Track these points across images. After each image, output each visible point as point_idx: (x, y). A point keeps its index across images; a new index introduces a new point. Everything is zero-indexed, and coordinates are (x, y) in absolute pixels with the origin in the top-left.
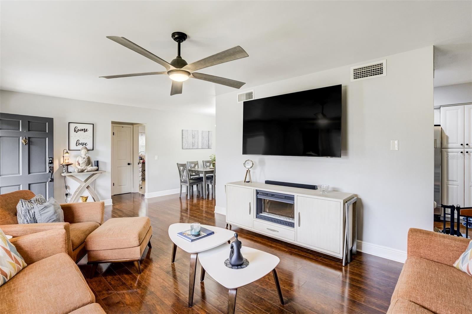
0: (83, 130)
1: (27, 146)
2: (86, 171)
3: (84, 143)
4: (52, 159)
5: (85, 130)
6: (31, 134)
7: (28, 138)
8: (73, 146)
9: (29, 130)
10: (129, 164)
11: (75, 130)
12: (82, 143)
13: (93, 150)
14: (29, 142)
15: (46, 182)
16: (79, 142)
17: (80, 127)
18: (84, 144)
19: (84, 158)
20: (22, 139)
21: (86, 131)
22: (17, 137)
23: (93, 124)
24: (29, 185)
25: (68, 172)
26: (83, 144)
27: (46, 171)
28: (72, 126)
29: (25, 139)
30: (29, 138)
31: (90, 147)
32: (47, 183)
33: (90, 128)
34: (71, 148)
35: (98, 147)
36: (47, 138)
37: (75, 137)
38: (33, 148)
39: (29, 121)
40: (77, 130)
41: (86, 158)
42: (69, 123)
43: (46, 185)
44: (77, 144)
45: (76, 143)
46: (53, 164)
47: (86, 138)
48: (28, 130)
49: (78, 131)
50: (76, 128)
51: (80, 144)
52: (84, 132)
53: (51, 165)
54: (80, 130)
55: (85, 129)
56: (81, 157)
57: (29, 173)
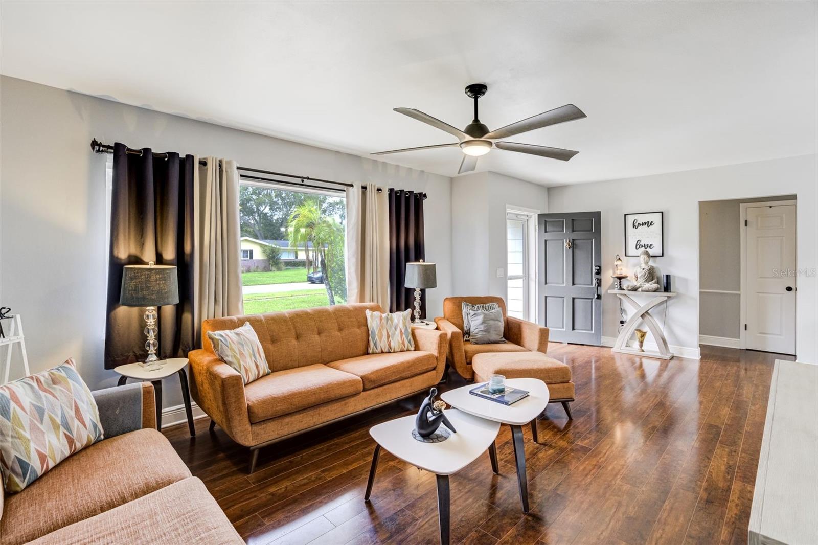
0: (645, 223)
1: (571, 250)
2: (640, 289)
3: (647, 245)
4: (598, 268)
5: (649, 224)
6: (574, 236)
7: (571, 241)
8: (632, 250)
9: (573, 231)
10: (789, 289)
11: (633, 224)
12: (645, 245)
13: (663, 256)
14: (573, 246)
15: (592, 299)
16: (641, 244)
17: (642, 219)
18: (648, 247)
19: (643, 269)
20: (566, 242)
21: (651, 225)
22: (561, 240)
23: (662, 213)
24: (573, 299)
25: (621, 289)
26: (646, 247)
27: (592, 284)
28: (630, 219)
29: (569, 241)
30: (573, 240)
31: (656, 250)
32: (594, 299)
33: (656, 219)
34: (630, 253)
35: (670, 251)
36: (594, 240)
37: (634, 235)
38: (577, 252)
39: (573, 220)
40: (636, 224)
41: (647, 268)
42: (625, 215)
43: (592, 302)
44: (638, 247)
45: (637, 245)
46: (601, 275)
47: (651, 236)
48: (571, 231)
49: (638, 226)
50: (636, 221)
51: (642, 247)
52: (648, 226)
53: (598, 276)
54: (641, 224)
55: (648, 222)
56: (640, 267)
57: (573, 284)
